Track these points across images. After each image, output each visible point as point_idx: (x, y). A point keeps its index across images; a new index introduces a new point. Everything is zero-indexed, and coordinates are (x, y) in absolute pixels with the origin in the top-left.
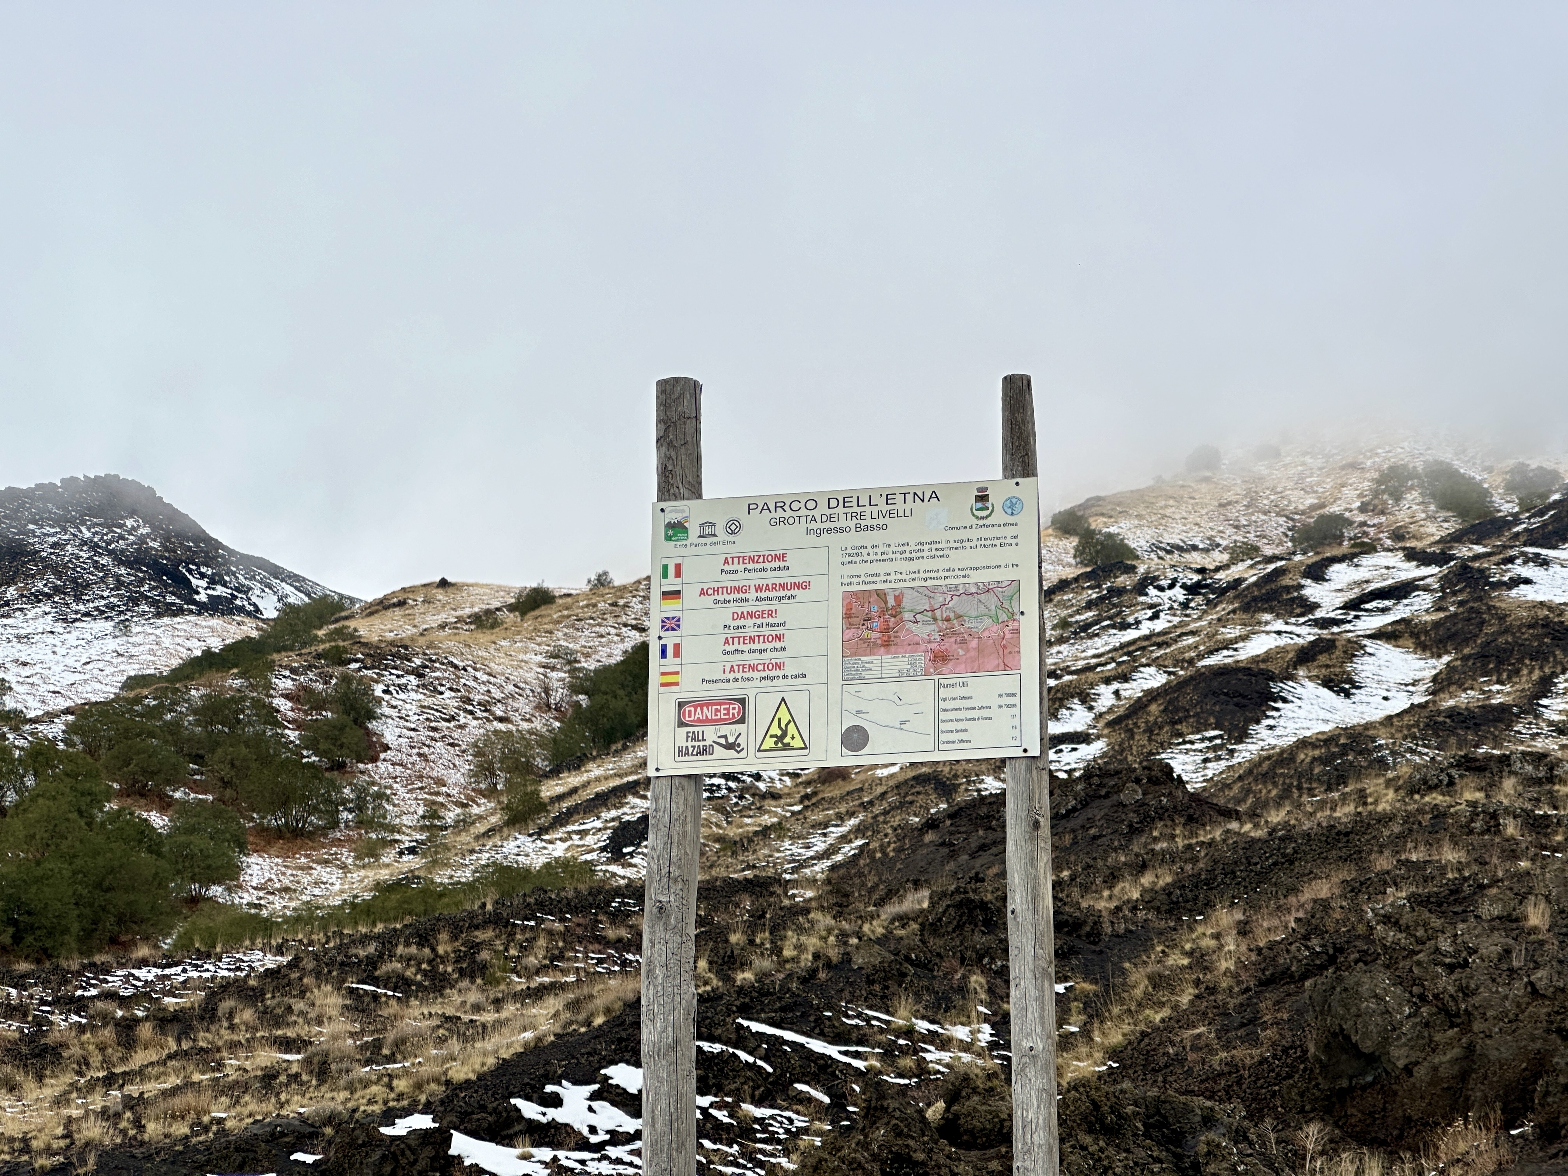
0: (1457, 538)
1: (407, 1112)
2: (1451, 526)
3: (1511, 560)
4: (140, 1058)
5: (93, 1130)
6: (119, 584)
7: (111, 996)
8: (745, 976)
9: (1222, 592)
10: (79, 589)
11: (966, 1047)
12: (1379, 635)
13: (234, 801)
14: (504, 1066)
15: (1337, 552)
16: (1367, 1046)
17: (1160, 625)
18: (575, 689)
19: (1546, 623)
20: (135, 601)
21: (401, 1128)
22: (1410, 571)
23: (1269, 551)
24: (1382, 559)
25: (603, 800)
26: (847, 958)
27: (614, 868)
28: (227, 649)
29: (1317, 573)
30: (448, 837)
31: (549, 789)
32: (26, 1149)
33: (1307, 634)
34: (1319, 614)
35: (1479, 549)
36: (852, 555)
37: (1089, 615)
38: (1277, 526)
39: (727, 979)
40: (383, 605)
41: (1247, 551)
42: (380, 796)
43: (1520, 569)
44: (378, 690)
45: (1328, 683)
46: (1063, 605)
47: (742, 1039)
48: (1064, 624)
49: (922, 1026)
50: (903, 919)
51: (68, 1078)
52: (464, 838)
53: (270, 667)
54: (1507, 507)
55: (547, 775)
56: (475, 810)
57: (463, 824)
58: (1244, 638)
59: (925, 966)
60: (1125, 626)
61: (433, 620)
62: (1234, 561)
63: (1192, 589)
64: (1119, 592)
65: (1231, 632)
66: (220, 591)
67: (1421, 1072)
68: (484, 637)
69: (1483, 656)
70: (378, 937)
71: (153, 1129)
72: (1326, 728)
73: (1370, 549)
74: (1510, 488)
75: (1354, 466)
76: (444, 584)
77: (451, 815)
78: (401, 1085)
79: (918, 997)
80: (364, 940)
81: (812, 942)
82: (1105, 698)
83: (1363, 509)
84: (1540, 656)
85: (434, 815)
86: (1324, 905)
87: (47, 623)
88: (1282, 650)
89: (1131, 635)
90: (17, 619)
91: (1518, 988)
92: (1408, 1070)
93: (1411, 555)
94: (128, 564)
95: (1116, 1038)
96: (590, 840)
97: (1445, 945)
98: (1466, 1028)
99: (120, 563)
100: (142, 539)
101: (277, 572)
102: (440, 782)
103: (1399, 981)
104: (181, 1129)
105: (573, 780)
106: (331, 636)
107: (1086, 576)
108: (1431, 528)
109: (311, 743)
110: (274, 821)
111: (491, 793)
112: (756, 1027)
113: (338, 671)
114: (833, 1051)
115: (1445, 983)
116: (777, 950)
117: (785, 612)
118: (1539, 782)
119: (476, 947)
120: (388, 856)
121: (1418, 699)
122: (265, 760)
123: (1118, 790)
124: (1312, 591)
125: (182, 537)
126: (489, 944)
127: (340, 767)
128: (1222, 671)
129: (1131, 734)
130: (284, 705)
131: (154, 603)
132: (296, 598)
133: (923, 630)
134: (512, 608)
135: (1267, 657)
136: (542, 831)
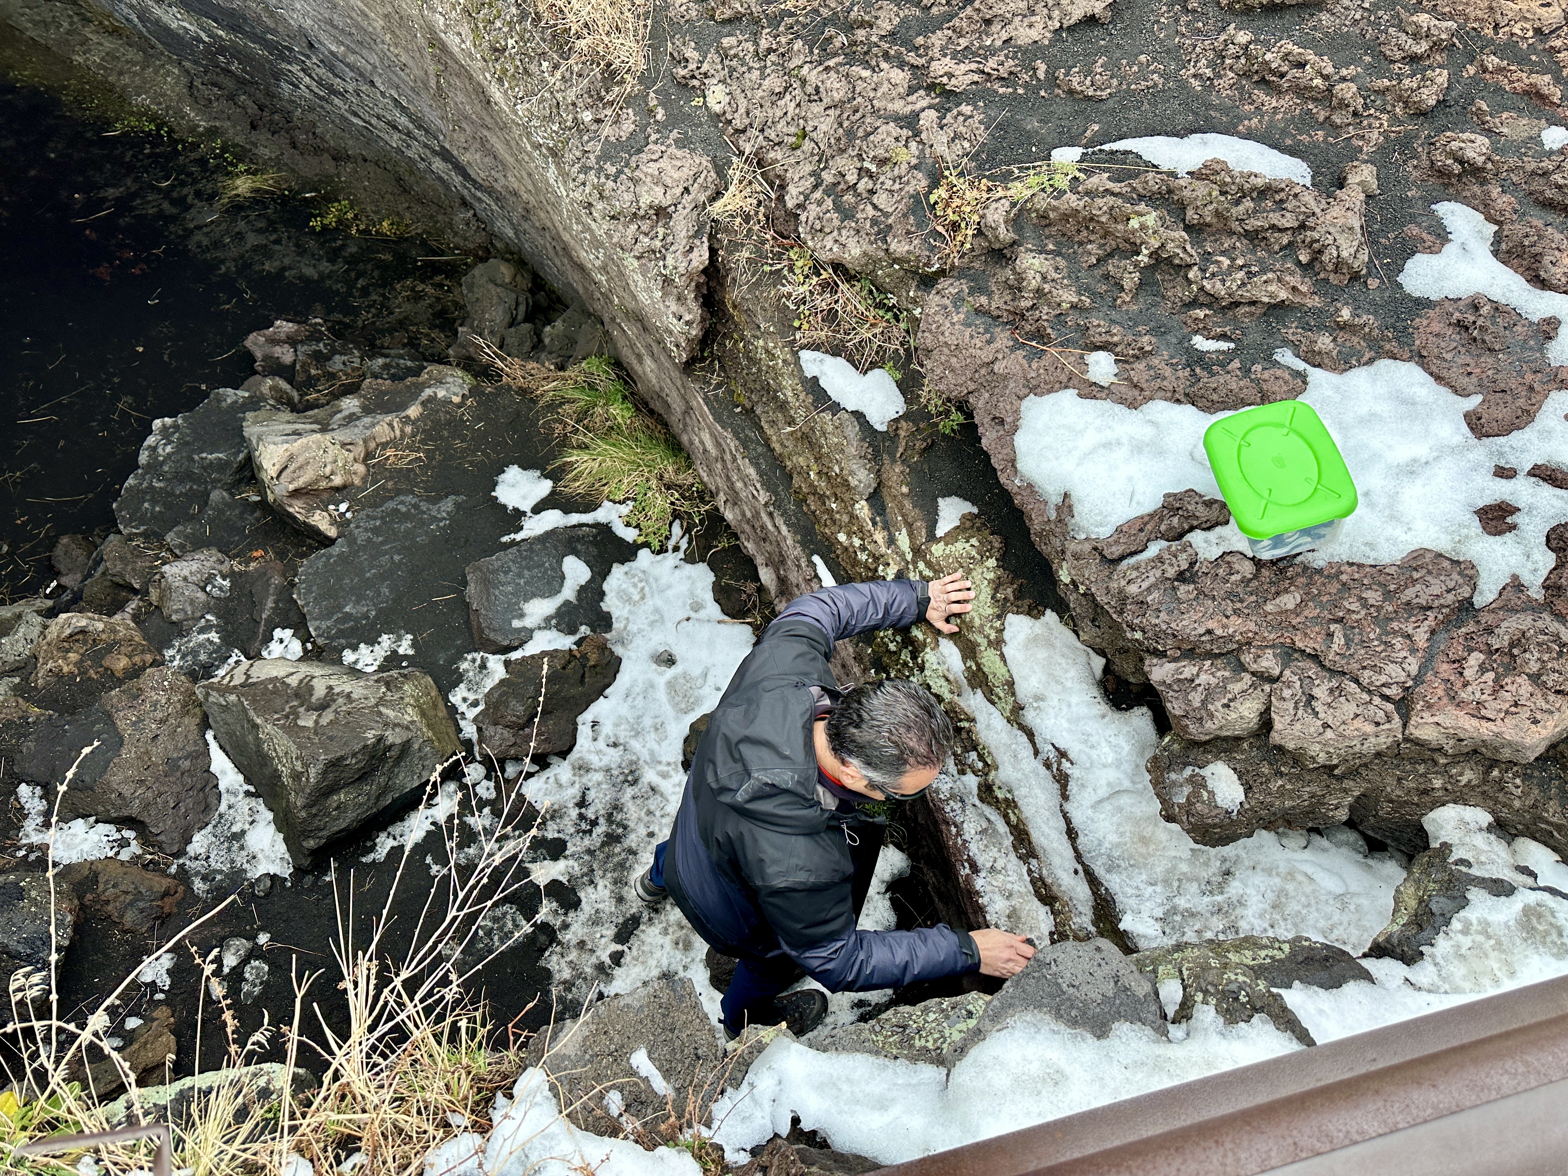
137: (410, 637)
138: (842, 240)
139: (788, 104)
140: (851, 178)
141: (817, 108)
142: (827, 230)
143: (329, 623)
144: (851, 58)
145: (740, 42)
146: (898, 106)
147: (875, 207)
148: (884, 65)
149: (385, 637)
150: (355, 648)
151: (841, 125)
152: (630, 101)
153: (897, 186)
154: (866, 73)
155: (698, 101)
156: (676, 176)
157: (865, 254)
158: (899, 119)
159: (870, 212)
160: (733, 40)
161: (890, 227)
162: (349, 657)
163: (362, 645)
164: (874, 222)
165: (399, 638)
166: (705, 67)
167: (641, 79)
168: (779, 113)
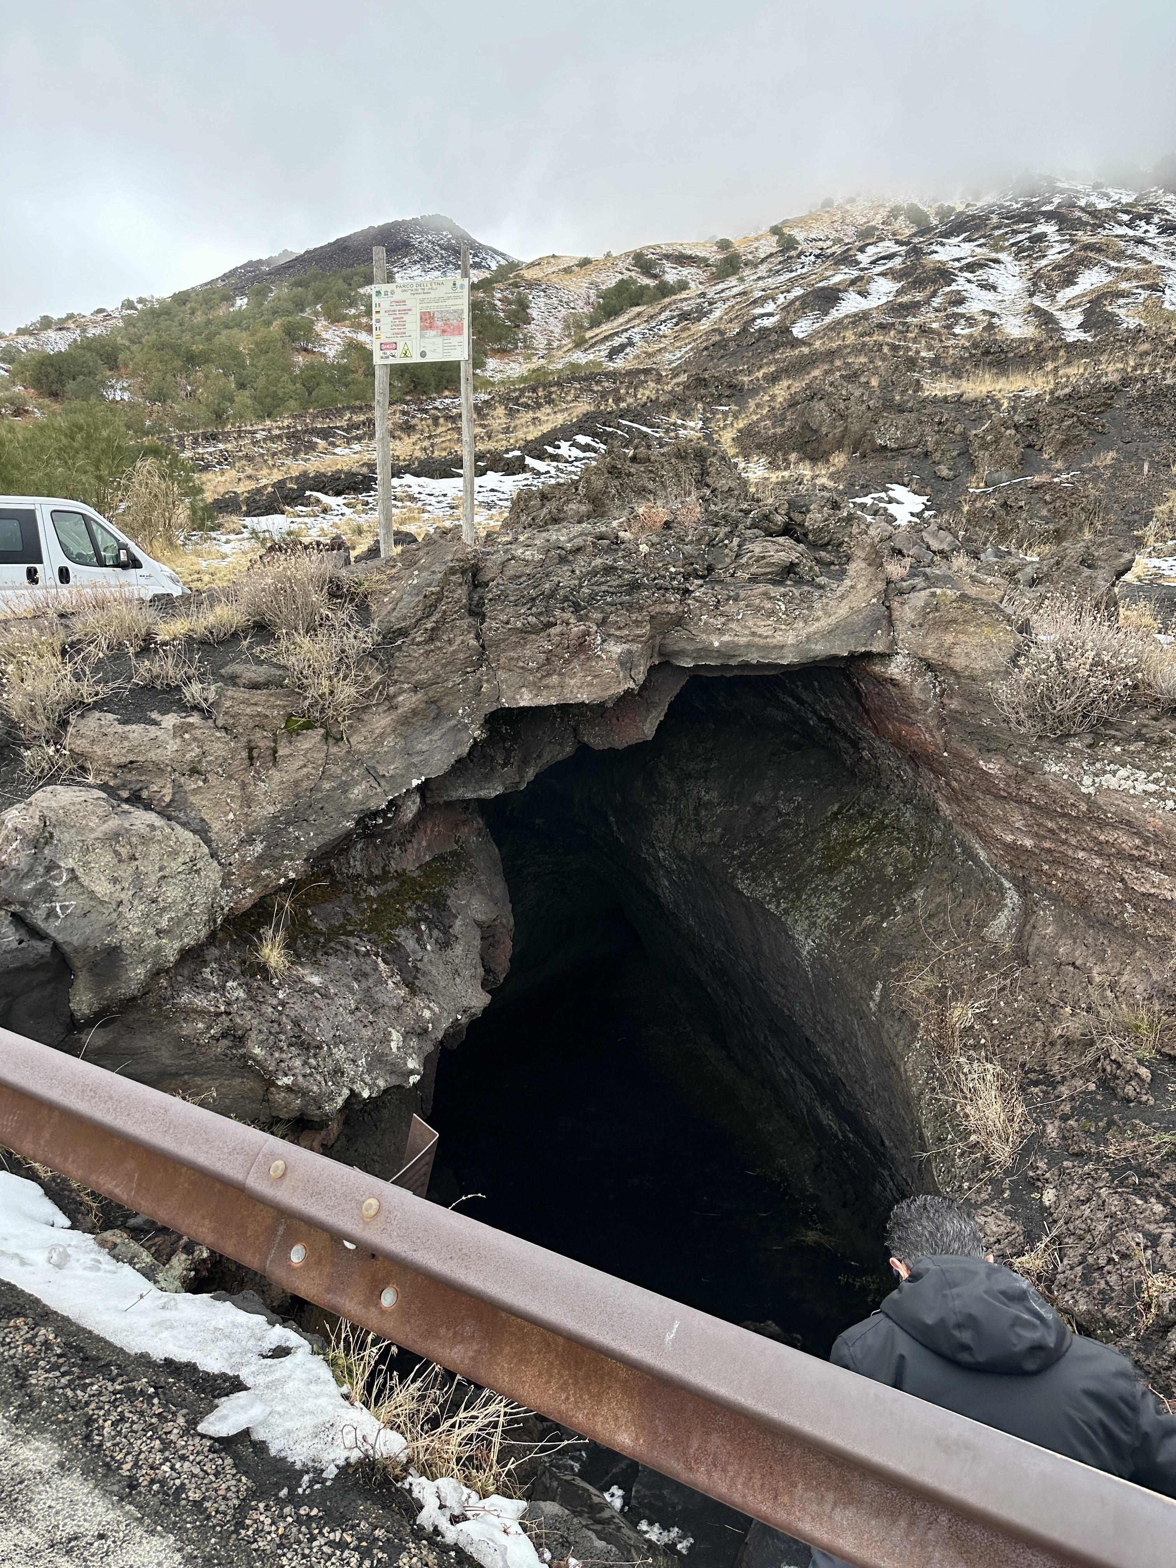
0: (914, 235)
1: (513, 450)
2: (914, 230)
3: (931, 244)
4: (440, 430)
5: (418, 454)
6: (442, 257)
7: (436, 408)
8: (623, 405)
9: (828, 257)
10: (429, 259)
11: (693, 429)
12: (882, 274)
13: (483, 339)
14: (544, 435)
15: (871, 241)
16: (814, 427)
17: (804, 271)
18: (598, 297)
19: (939, 269)
20: (448, 263)
21: (510, 455)
22: (896, 248)
23: (847, 241)
24: (887, 243)
25: (606, 338)
26: (657, 398)
27: (610, 364)
28: (480, 282)
29: (862, 250)
30: (554, 352)
31: (589, 334)
32: (398, 459)
33: (856, 273)
34: (861, 266)
35: (922, 239)
36: (422, 301)
37: (779, 267)
38: (851, 231)
39: (618, 406)
40: (532, 265)
41: (837, 241)
42: (531, 337)
43: (934, 248)
44: (530, 297)
45: (859, 293)
46: (770, 263)
47: (619, 426)
48: (770, 270)
49: (679, 422)
50: (678, 384)
51: (418, 436)
52: (560, 353)
53: (493, 289)
54: (935, 222)
55: (588, 329)
56: (564, 342)
57: (560, 347)
58: (833, 276)
59: (683, 401)
60: (792, 271)
61: (550, 270)
62: (834, 245)
63: (817, 256)
64: (790, 258)
65: (828, 273)
66: (477, 259)
67: (830, 435)
68: (567, 277)
69: (915, 282)
70: (519, 389)
71: (436, 453)
72: (856, 310)
73: (881, 240)
74: (937, 214)
75: (882, 206)
76: (554, 256)
77: (555, 344)
78: (512, 441)
79: (679, 412)
80: (515, 390)
81: (647, 392)
82: (781, 299)
83: (883, 223)
84: (934, 282)
85: (550, 344)
86: (816, 378)
87: (419, 272)
88: (845, 280)
89: (794, 274)
90: (409, 271)
91: (864, 407)
92: (826, 435)
93: (897, 242)
94: (445, 249)
95: (741, 425)
96: (602, 353)
97: (844, 392)
98: (846, 421)
99: (442, 249)
100: (449, 240)
101: (496, 252)
102: (552, 332)
103: (827, 405)
104: (444, 454)
105: (597, 331)
106: (515, 277)
107: (780, 251)
108: (907, 231)
109: (508, 318)
110: (496, 347)
111: (569, 336)
112: (624, 422)
113: (516, 290)
114: (649, 430)
115: (842, 406)
116: (635, 396)
117: (406, 317)
118: (902, 332)
119: (551, 393)
120: (535, 359)
121: (890, 299)
122: (493, 324)
123: (769, 335)
124: (860, 257)
125: (463, 238)
126: (555, 392)
127: (518, 326)
128: (823, 289)
129: (788, 313)
130: (498, 303)
131: (454, 264)
132: (503, 262)
133: (440, 323)
134: (577, 266)
135: (839, 283)
136: (586, 350)
137: (692, 1540)
138: (1077, 1297)
139: (1086, 1210)
140: (1102, 1262)
141: (1100, 1215)
142: (1069, 1288)
143: (647, 1493)
144: (1137, 1190)
145: (1074, 1166)
146: (1152, 1227)
147: (1107, 1283)
148: (1153, 1200)
149: (676, 1529)
150: (651, 1524)
151: (1111, 1228)
152: (991, 1181)
153: (1127, 1274)
154: (1139, 1202)
155: (1036, 1195)
156: (995, 1229)
157: (1089, 1312)
158: (1147, 1234)
159: (1103, 1285)
160: (1070, 1164)
161: (1112, 1298)
162: (644, 1526)
163: (657, 1525)
164: (1101, 1292)
165: (683, 1537)
166: (1048, 1175)
167: (1005, 1172)
168: (1079, 1213)
